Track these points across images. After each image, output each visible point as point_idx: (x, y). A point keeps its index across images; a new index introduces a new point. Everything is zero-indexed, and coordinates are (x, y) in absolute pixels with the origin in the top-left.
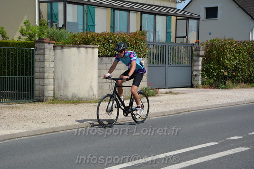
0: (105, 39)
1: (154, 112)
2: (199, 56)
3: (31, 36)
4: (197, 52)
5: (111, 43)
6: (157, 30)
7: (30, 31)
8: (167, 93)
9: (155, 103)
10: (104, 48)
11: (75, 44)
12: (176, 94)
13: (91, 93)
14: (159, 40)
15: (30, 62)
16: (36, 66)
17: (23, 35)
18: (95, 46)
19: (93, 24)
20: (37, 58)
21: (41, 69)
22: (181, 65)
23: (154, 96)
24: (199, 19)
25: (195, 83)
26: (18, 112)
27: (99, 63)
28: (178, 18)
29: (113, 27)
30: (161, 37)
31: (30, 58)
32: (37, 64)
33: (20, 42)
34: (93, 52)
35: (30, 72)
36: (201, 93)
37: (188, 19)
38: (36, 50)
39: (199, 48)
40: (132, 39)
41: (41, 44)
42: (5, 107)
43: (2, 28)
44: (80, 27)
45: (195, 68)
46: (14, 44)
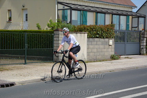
0: (91, 28)
1: (117, 68)
2: (144, 37)
3: (53, 28)
4: (143, 35)
5: (94, 31)
6: (121, 23)
7: (52, 25)
8: (125, 58)
9: (118, 63)
10: (91, 33)
11: (75, 31)
12: (131, 58)
13: (83, 58)
14: (122, 29)
15: (51, 41)
16: (55, 43)
17: (49, 27)
18: (86, 32)
19: (86, 21)
20: (55, 39)
21: (57, 45)
22: (134, 42)
23: (118, 59)
24: (145, 17)
25: (142, 52)
26: (45, 67)
27: (88, 42)
28: (133, 17)
29: (96, 22)
30: (123, 27)
31: (51, 39)
32: (55, 42)
33: (47, 31)
34: (84, 36)
35: (51, 47)
36: (145, 58)
37: (138, 17)
38: (54, 35)
39: (144, 33)
40: (106, 28)
41: (57, 32)
42: (38, 65)
43: (38, 24)
44: (79, 23)
45: (142, 44)
46: (44, 32)
